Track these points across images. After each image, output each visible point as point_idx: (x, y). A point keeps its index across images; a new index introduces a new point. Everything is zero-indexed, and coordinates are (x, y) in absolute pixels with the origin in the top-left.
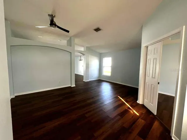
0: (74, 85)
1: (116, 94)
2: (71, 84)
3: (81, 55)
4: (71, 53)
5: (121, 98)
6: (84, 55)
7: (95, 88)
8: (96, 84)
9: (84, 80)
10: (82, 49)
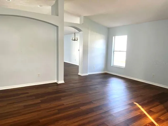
0: (61, 81)
1: (132, 99)
2: (58, 79)
3: (76, 31)
4: (57, 27)
5: (140, 107)
6: (80, 30)
7: (97, 86)
8: (99, 80)
9: (79, 74)
10: (77, 21)
